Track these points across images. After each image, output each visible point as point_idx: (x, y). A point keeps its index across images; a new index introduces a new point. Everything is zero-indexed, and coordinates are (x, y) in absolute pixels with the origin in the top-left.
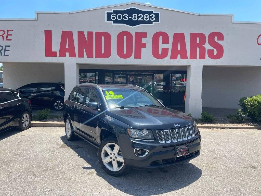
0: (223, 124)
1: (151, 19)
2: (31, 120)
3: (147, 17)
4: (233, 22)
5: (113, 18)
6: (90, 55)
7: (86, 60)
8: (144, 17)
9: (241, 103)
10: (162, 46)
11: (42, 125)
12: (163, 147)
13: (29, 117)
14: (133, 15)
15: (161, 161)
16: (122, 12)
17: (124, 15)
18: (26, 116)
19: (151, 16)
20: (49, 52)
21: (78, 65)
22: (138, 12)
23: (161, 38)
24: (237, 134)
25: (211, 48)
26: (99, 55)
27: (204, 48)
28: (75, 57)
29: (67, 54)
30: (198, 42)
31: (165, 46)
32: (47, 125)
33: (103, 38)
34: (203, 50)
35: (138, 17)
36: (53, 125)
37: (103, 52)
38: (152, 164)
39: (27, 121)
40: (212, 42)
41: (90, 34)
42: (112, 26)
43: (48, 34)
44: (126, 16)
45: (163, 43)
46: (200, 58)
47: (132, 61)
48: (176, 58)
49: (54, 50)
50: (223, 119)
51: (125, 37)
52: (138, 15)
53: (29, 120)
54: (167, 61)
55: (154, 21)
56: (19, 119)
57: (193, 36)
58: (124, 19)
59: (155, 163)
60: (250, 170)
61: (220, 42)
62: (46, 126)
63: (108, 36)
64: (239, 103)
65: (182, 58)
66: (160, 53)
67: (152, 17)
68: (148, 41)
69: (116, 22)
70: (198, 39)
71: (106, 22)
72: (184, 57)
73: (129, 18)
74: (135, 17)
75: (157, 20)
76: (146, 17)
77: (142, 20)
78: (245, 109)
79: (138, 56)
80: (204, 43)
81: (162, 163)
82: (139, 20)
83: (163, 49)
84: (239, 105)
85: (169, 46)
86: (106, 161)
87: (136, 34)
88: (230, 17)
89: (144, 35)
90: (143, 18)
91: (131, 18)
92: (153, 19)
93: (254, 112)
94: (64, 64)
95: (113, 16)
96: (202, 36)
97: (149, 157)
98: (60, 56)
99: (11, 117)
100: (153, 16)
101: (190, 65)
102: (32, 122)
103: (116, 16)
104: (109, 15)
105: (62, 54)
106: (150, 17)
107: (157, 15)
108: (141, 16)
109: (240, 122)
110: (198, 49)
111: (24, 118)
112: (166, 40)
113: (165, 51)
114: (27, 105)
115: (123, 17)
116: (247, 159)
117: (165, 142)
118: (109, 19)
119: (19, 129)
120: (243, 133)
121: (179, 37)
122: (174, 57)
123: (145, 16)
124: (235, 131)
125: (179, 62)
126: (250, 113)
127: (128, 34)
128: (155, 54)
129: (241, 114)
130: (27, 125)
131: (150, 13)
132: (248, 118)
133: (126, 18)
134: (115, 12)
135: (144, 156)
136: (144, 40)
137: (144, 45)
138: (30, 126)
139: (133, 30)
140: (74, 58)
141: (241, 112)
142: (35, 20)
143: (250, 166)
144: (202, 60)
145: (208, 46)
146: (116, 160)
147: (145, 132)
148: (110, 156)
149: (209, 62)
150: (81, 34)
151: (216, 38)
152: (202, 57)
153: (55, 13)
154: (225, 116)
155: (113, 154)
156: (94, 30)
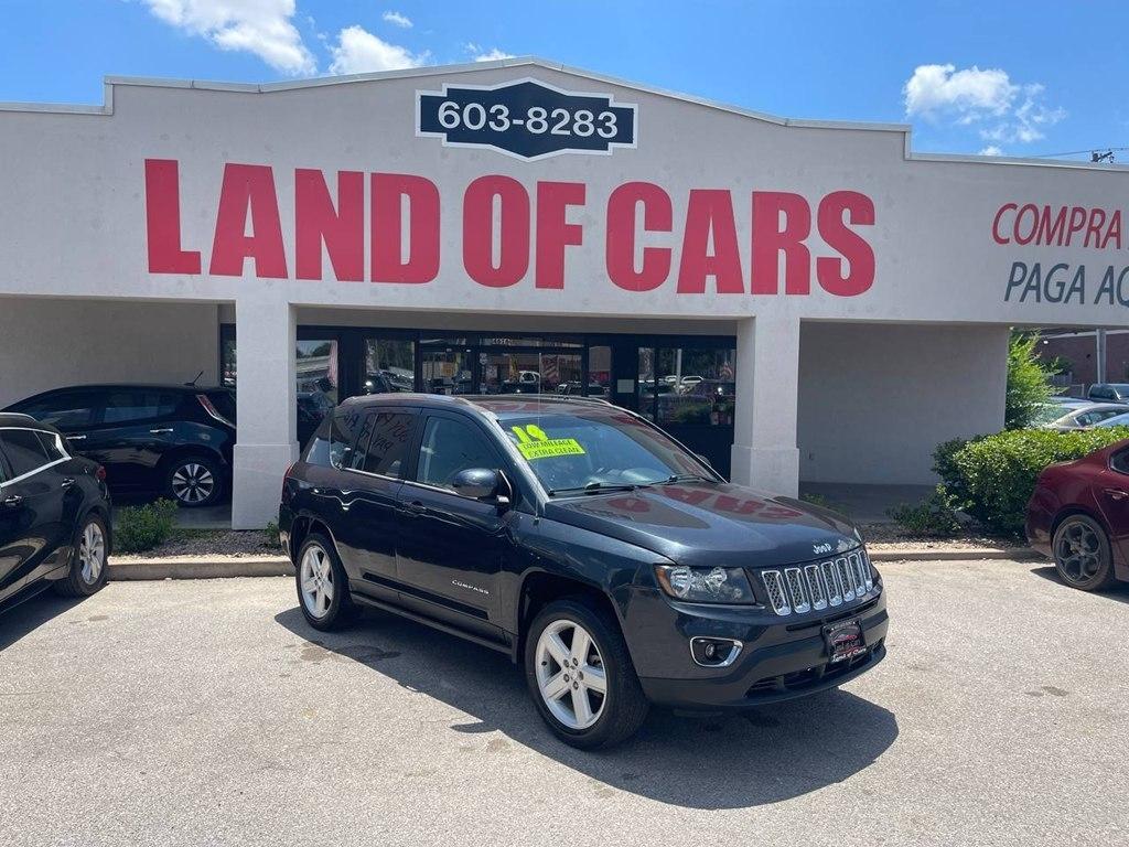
0: (886, 545)
1: (600, 131)
2: (109, 551)
3: (584, 122)
4: (907, 157)
5: (449, 119)
6: (348, 270)
7: (331, 292)
8: (573, 121)
9: (943, 463)
10: (645, 239)
11: (158, 573)
12: (790, 629)
13: (101, 540)
14: (530, 113)
15: (782, 679)
17: (493, 110)
18: (92, 532)
19: (601, 117)
20: (166, 254)
21: (297, 310)
22: (549, 100)
23: (640, 207)
24: (947, 578)
25: (832, 253)
26: (387, 270)
27: (805, 253)
28: (284, 275)
29: (249, 263)
30: (782, 227)
31: (658, 240)
32: (181, 571)
33: (405, 200)
34: (799, 260)
35: (552, 122)
36: (207, 571)
37: (405, 258)
38: (751, 694)
39: (95, 554)
40: (833, 233)
41: (350, 181)
42: (444, 153)
43: (162, 180)
44: (500, 112)
45: (649, 226)
46: (789, 291)
47: (525, 298)
48: (700, 289)
49: (186, 245)
50: (876, 525)
51: (497, 200)
52: (549, 114)
53: (101, 549)
54: (665, 303)
55: (613, 140)
56: (70, 552)
57: (765, 204)
58: (492, 124)
59: (763, 689)
60: (1048, 701)
61: (860, 230)
62: (178, 574)
63: (426, 195)
64: (934, 463)
65: (722, 288)
66: (638, 267)
67: (607, 124)
68: (590, 217)
69: (459, 135)
70: (783, 216)
71: (418, 132)
72: (730, 284)
73: (515, 122)
74: (536, 120)
75: (625, 135)
76: (581, 122)
77: (568, 133)
78: (956, 485)
79: (551, 276)
80: (805, 235)
81: (783, 685)
82: (555, 131)
83: (648, 251)
84: (934, 470)
85: (673, 240)
86: (551, 689)
87: (544, 187)
88: (897, 140)
89: (576, 193)
90: (569, 127)
91: (521, 122)
92: (608, 130)
93: (993, 497)
94: (234, 305)
95: (448, 108)
96: (796, 205)
97: (745, 664)
98: (214, 270)
99: (37, 545)
100: (608, 119)
101: (751, 320)
102: (112, 561)
103: (460, 112)
104: (430, 106)
105: (226, 264)
106: (597, 123)
107: (625, 117)
108: (561, 117)
109: (945, 535)
110: (782, 256)
111: (84, 541)
112: (660, 217)
113: (658, 261)
114: (94, 490)
115: (491, 117)
116: (1021, 664)
117: (793, 611)
118: (430, 124)
119: (67, 593)
120: (966, 573)
121: (711, 206)
122: (690, 284)
123: (577, 116)
124: (933, 568)
125: (709, 304)
126: (977, 498)
127: (511, 190)
128: (620, 270)
129: (948, 504)
130: (96, 575)
132: (968, 518)
133: (500, 124)
134: (454, 94)
135: (726, 663)
136: (573, 215)
137: (575, 235)
138: (107, 576)
139: (530, 171)
140: (278, 282)
141: (947, 496)
142: (103, 115)
143: (1045, 688)
144: (797, 299)
145: (818, 246)
147: (717, 578)
149: (824, 305)
150: (309, 182)
151: (846, 214)
152: (798, 285)
153: (193, 88)
154: (888, 513)
156: (369, 165)
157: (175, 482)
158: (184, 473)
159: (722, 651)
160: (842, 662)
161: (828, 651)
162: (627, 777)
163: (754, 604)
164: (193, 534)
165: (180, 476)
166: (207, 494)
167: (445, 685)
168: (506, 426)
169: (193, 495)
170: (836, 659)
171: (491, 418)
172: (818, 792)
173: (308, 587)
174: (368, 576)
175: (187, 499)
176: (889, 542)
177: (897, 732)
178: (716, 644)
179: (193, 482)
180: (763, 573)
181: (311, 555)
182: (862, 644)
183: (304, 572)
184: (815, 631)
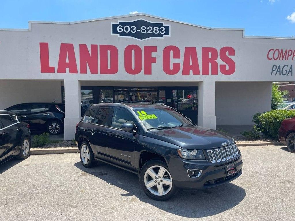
0: (240, 142)
1: (160, 32)
2: (31, 147)
4: (244, 37)
5: (120, 30)
6: (94, 71)
7: (89, 77)
8: (153, 30)
9: (255, 119)
10: (173, 61)
11: (44, 152)
12: (216, 166)
13: (28, 144)
14: (142, 28)
15: (213, 181)
16: (130, 24)
17: (132, 27)
18: (26, 142)
19: (161, 28)
20: (46, 68)
21: (81, 82)
22: (147, 24)
23: (172, 52)
24: (257, 150)
25: (223, 63)
26: (104, 71)
27: (216, 63)
28: (77, 72)
29: (68, 70)
30: (210, 57)
31: (177, 61)
32: (50, 152)
33: (109, 52)
34: (215, 65)
35: (147, 30)
36: (57, 152)
37: (109, 67)
38: (205, 185)
39: (27, 148)
40: (224, 58)
41: (94, 47)
42: (119, 39)
43: (44, 48)
44: (134, 28)
45: (174, 57)
46: (212, 74)
47: (141, 77)
48: (188, 74)
49: (51, 65)
50: (237, 136)
51: (133, 51)
52: (147, 28)
53: (28, 147)
54: (179, 78)
55: (164, 34)
56: (20, 147)
57: (205, 51)
58: (131, 31)
59: (208, 184)
60: (287, 184)
61: (231, 57)
62: (49, 153)
63: (114, 50)
64: (253, 119)
65: (194, 73)
66: (171, 68)
67: (162, 30)
68: (158, 55)
69: (123, 34)
70: (210, 54)
71: (112, 34)
72: (196, 72)
75: (167, 33)
78: (259, 125)
79: (148, 71)
80: (216, 59)
81: (213, 182)
82: (148, 32)
83: (174, 64)
84: (253, 121)
85: (181, 61)
86: (149, 185)
87: (145, 47)
88: (241, 32)
89: (154, 49)
90: (152, 31)
91: (139, 30)
92: (162, 32)
93: (269, 128)
94: (64, 81)
95: (119, 27)
96: (214, 51)
97: (203, 177)
98: (58, 72)
99: (10, 145)
100: (163, 29)
101: (202, 82)
102: (32, 149)
103: (123, 28)
104: (115, 26)
105: (61, 70)
106: (160, 30)
107: (167, 28)
108: (150, 29)
109: (256, 139)
110: (210, 64)
111: (24, 145)
112: (177, 55)
113: (177, 66)
114: (26, 130)
115: (131, 29)
116: (279, 174)
117: (216, 161)
118: (115, 31)
119: (19, 158)
120: (263, 149)
121: (191, 51)
122: (186, 72)
123: (154, 28)
124: (254, 148)
125: (191, 78)
126: (265, 129)
127: (137, 48)
128: (166, 69)
129: (257, 130)
130: (27, 153)
131: (160, 25)
132: (263, 134)
133: (134, 31)
134: (121, 23)
135: (198, 176)
136: (154, 55)
137: (154, 60)
138: (30, 154)
139: (142, 43)
140: (75, 74)
141: (257, 128)
142: (28, 31)
143: (286, 181)
144: (214, 76)
145: (220, 61)
146: (161, 183)
147: (194, 152)
148: (155, 179)
149: (222, 77)
150: (83, 48)
151: (227, 53)
152: (215, 72)
153: (52, 23)
154: (240, 133)
155: (158, 177)
156: (99, 43)
157: (49, 128)
158: (52, 126)
159: (196, 173)
160: (230, 176)
161: (226, 173)
162: (169, 209)
163: (205, 160)
164: (54, 142)
165: (51, 127)
166: (58, 131)
167: (119, 183)
168: (136, 111)
169: (54, 132)
170: (229, 175)
171: (131, 109)
172: (223, 212)
173: (83, 156)
174: (99, 153)
175: (53, 133)
176: (241, 141)
177: (245, 194)
178: (195, 171)
179: (54, 128)
180: (208, 151)
181: (84, 147)
182: (236, 170)
183: (82, 152)
184: (223, 167)
